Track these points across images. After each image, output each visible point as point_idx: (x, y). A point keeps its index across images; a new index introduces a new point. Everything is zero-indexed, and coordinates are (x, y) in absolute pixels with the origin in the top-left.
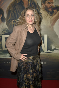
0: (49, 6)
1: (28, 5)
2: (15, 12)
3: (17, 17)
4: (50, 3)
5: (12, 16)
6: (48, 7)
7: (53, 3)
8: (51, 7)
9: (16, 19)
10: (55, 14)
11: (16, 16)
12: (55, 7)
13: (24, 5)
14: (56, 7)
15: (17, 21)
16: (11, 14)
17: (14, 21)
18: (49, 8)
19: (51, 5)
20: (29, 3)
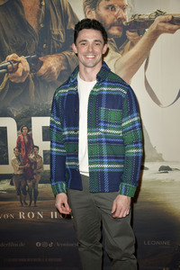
0: (112, 17)
1: (40, 12)
4: (112, 8)
6: (109, 21)
7: (123, 8)
8: (119, 22)
10: (133, 45)
12: (130, 23)
13: (23, 12)
14: (135, 22)
15: (2, 68)
18: (112, 25)
19: (116, 16)
20: (41, 5)
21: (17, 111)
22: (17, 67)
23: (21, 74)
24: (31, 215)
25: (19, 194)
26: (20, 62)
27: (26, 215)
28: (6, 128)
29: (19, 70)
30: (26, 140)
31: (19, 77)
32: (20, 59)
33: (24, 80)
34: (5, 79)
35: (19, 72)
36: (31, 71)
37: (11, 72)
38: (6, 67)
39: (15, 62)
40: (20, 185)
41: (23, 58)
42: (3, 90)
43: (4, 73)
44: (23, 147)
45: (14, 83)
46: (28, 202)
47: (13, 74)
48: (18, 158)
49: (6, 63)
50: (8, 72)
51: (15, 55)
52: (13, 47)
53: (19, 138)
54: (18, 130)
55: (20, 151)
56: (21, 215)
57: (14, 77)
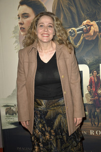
2: (74, 10)
3: (77, 21)
5: (65, 18)
9: (76, 27)
11: (76, 18)
15: (78, 31)
16: (65, 15)
17: (70, 32)
21: (89, 60)
22: (90, 29)
23: (92, 34)
24: (98, 132)
25: (90, 117)
26: (92, 25)
27: (95, 132)
28: (82, 71)
29: (91, 31)
30: (96, 80)
31: (91, 36)
32: (92, 23)
33: (94, 38)
34: (82, 38)
35: (91, 32)
36: (100, 32)
37: (86, 33)
38: (82, 30)
39: (88, 25)
40: (91, 111)
41: (94, 23)
42: (80, 46)
43: (81, 34)
44: (94, 85)
45: (88, 40)
46: (96, 123)
47: (87, 34)
48: (90, 92)
49: (82, 27)
50: (83, 33)
51: (89, 21)
52: (87, 15)
53: (91, 79)
54: (90, 73)
55: (91, 88)
56: (92, 133)
57: (88, 36)
